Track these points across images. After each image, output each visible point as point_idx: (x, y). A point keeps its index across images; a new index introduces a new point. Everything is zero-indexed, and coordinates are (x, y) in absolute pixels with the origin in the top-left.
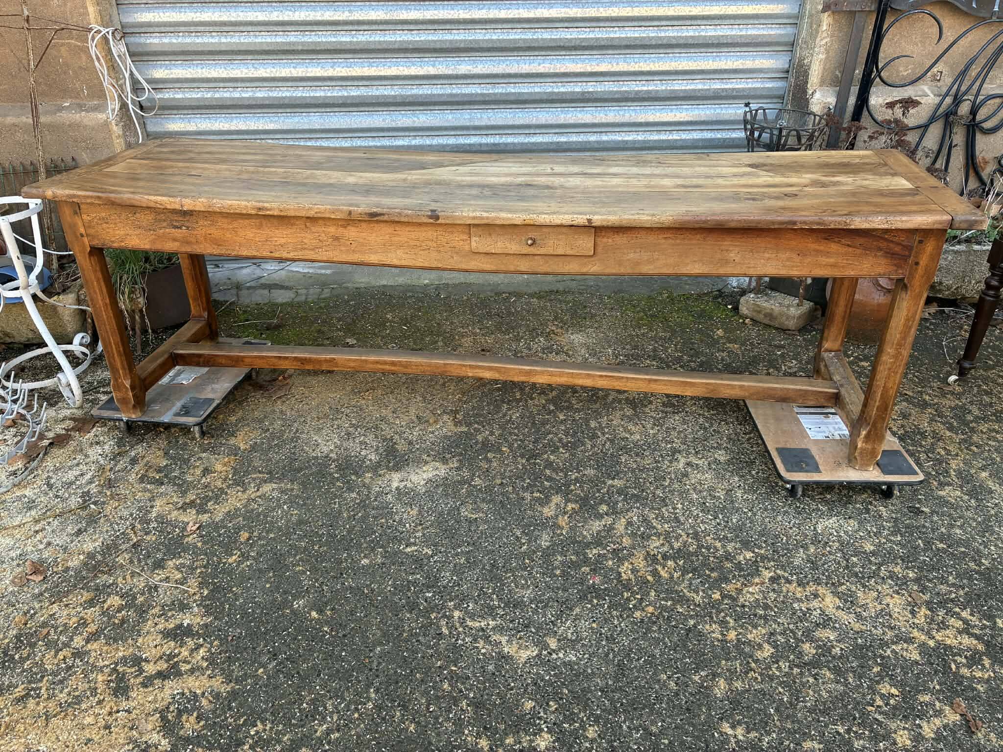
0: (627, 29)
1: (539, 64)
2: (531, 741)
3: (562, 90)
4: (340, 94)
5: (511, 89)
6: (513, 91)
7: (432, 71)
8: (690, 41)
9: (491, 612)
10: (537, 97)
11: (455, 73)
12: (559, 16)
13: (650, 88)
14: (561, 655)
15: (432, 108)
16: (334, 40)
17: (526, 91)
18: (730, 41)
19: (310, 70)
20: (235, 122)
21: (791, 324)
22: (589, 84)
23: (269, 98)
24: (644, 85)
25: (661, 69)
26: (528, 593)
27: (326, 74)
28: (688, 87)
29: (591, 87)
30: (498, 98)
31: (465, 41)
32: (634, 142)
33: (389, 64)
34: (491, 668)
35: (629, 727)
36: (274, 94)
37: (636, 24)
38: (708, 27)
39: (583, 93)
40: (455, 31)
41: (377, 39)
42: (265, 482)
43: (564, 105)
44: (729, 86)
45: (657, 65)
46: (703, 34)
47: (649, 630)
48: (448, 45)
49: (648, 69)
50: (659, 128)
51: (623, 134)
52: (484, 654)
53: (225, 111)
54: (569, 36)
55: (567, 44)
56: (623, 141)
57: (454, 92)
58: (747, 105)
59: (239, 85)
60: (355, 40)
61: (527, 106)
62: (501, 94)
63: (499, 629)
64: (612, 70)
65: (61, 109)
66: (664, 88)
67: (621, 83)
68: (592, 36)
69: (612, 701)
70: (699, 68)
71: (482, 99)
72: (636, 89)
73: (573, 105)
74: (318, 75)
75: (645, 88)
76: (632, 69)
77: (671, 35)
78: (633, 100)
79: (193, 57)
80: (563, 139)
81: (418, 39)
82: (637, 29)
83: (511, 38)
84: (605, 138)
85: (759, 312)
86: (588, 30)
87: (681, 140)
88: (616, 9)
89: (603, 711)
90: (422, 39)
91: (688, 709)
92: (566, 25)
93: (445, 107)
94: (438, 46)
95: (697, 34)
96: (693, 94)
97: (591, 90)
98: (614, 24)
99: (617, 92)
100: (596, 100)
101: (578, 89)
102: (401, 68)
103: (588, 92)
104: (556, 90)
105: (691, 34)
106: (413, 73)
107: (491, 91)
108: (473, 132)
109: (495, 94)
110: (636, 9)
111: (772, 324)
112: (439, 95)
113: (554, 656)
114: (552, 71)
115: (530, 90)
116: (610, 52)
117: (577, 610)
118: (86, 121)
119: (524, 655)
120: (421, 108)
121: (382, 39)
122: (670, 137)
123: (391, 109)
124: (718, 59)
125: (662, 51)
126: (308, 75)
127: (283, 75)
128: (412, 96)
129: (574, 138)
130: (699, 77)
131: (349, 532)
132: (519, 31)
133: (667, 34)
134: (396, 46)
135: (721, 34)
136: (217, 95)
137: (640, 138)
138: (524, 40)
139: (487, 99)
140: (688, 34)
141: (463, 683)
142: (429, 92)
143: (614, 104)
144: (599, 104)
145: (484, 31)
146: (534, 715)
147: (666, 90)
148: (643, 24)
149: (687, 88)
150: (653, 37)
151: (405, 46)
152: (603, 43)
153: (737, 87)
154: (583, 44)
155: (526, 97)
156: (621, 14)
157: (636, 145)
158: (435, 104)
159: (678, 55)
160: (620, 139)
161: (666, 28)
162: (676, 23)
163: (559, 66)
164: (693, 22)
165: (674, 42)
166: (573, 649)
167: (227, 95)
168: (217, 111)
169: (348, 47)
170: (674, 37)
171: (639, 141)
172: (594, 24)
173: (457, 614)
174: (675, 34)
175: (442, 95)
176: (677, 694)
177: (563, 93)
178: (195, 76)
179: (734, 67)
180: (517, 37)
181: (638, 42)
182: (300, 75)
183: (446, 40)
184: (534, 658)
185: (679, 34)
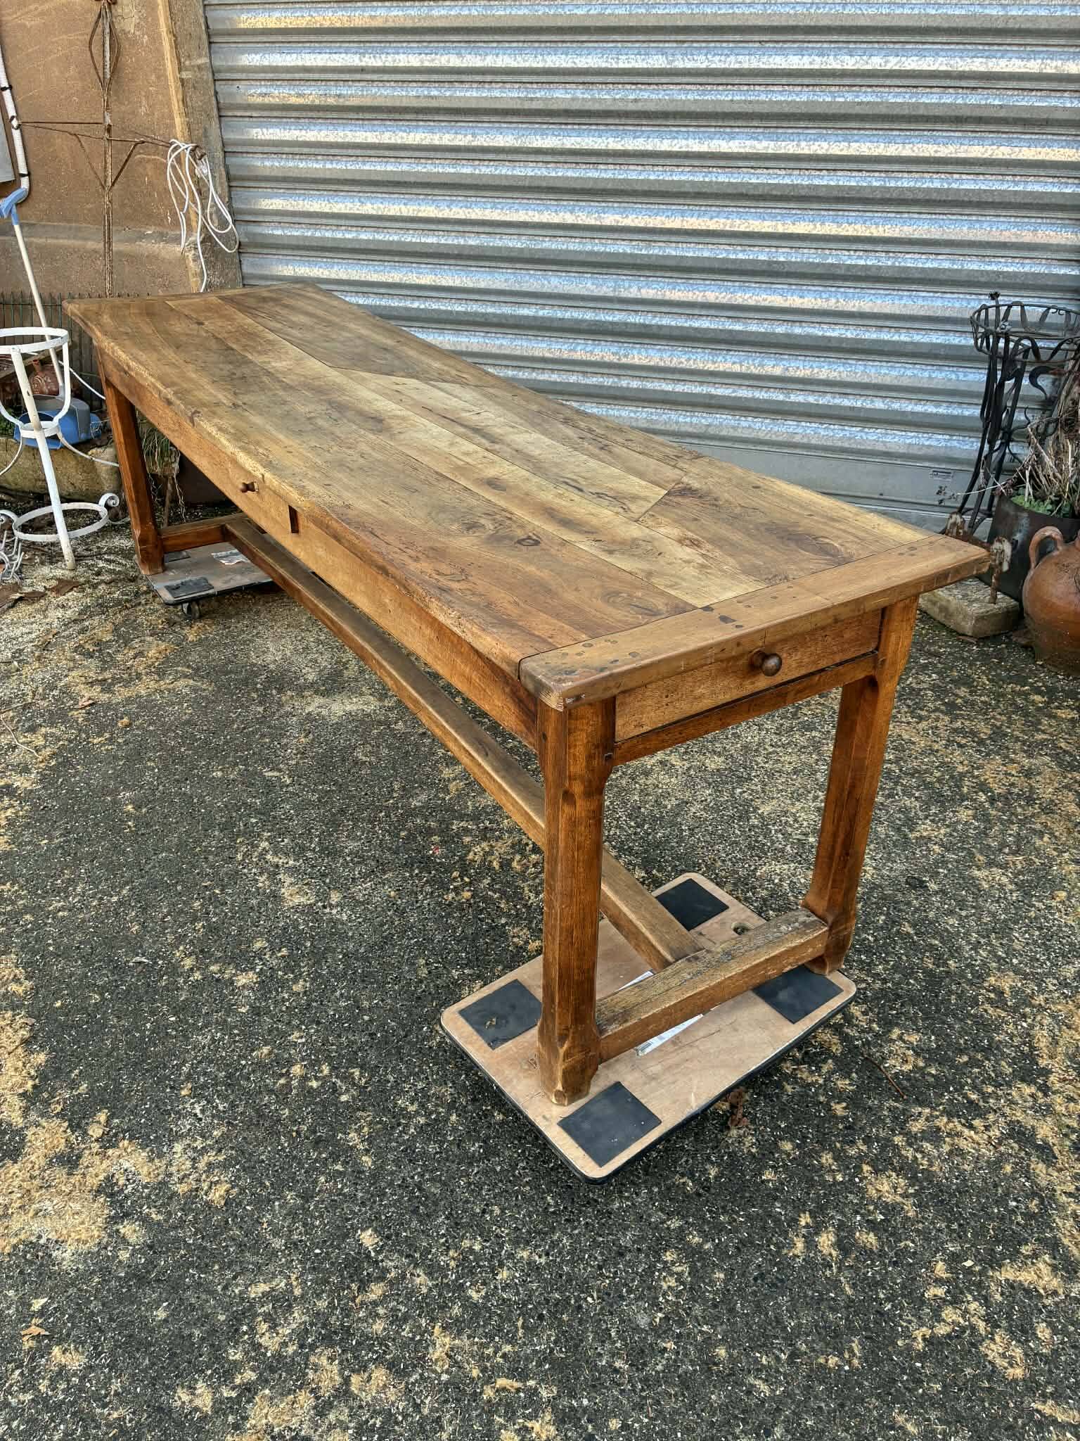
0: (839, 173)
1: (711, 218)
2: (235, 975)
3: (741, 256)
4: (456, 242)
5: (672, 251)
6: (674, 253)
7: (569, 219)
8: (934, 196)
9: (300, 851)
10: (707, 265)
11: (598, 223)
12: (742, 150)
13: (869, 263)
14: (334, 911)
15: (568, 269)
16: (452, 170)
17: (691, 254)
18: (997, 199)
19: (423, 208)
20: (336, 268)
21: (968, 626)
22: (780, 250)
23: (373, 241)
24: (860, 257)
25: (886, 235)
26: (352, 845)
27: (440, 215)
28: (929, 265)
29: (782, 255)
30: (653, 261)
31: (614, 180)
32: (840, 340)
33: (516, 206)
34: (254, 902)
35: (342, 995)
36: (380, 237)
37: (854, 166)
38: (964, 177)
39: (770, 263)
40: (602, 167)
41: (504, 172)
42: (186, 676)
43: (743, 278)
44: (994, 268)
45: (881, 229)
46: (954, 186)
47: (449, 915)
48: (590, 185)
49: (867, 234)
50: (880, 323)
51: (825, 326)
52: (258, 889)
53: (327, 254)
54: (754, 181)
55: (751, 192)
56: (823, 337)
57: (596, 249)
58: (994, 296)
59: (343, 222)
60: (477, 172)
61: (694, 276)
62: (657, 256)
63: (293, 871)
64: (814, 232)
65: (142, 237)
66: (890, 263)
67: (827, 252)
68: (787, 181)
69: (347, 966)
70: (945, 237)
71: (632, 261)
72: (848, 262)
73: (758, 279)
74: (432, 215)
75: (862, 262)
76: (844, 233)
77: (905, 185)
78: (845, 278)
79: (297, 185)
80: (738, 327)
81: (553, 174)
82: (854, 174)
83: (675, 178)
84: (797, 330)
85: (934, 603)
86: (783, 172)
87: (912, 343)
88: (825, 145)
89: (330, 972)
90: (560, 174)
91: (419, 998)
92: (753, 164)
93: (585, 269)
94: (578, 186)
95: (946, 186)
96: (933, 276)
97: (782, 259)
98: (821, 166)
99: (818, 264)
100: (789, 275)
101: (762, 257)
102: (530, 213)
103: (777, 262)
104: (732, 256)
105: (937, 185)
106: (545, 220)
107: (644, 252)
108: (618, 306)
109: (649, 256)
110: (854, 145)
111: (947, 623)
112: (576, 252)
113: (327, 910)
114: (727, 228)
115: (698, 254)
116: (815, 206)
117: (389, 875)
118: (163, 253)
119: (297, 900)
120: (554, 268)
121: (509, 173)
122: (896, 338)
123: (518, 266)
124: (977, 226)
125: (892, 209)
126: (420, 215)
127: (392, 213)
128: (542, 250)
129: (754, 327)
130: (947, 250)
131: (226, 743)
132: (687, 169)
133: (899, 184)
134: (527, 184)
135: (983, 187)
136: (318, 234)
137: (849, 335)
138: (692, 183)
139: (639, 261)
140: (931, 185)
141: (216, 907)
142: (564, 247)
143: (816, 282)
144: (793, 281)
145: (640, 168)
146: (260, 954)
147: (893, 267)
148: (865, 166)
149: (927, 266)
150: (877, 187)
151: (536, 184)
152: (803, 193)
153: (1005, 269)
154: (774, 193)
155: (689, 264)
156: (831, 152)
157: (844, 345)
158: (572, 263)
159: (916, 216)
160: (820, 334)
161: (900, 175)
162: (913, 168)
163: (738, 222)
164: (941, 169)
165: (910, 196)
166: (352, 910)
167: (328, 234)
168: (319, 254)
169: (469, 181)
170: (909, 189)
171: (847, 339)
172: (792, 165)
173: (265, 844)
174: (912, 184)
175: (580, 252)
176: (421, 981)
177: (742, 261)
178: (296, 209)
179: (1002, 239)
180: (683, 178)
181: (853, 194)
182: (411, 214)
183: (589, 178)
184: (305, 906)
185: (919, 185)
